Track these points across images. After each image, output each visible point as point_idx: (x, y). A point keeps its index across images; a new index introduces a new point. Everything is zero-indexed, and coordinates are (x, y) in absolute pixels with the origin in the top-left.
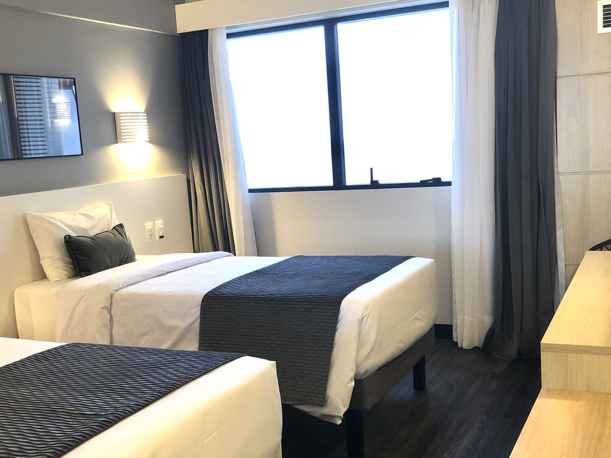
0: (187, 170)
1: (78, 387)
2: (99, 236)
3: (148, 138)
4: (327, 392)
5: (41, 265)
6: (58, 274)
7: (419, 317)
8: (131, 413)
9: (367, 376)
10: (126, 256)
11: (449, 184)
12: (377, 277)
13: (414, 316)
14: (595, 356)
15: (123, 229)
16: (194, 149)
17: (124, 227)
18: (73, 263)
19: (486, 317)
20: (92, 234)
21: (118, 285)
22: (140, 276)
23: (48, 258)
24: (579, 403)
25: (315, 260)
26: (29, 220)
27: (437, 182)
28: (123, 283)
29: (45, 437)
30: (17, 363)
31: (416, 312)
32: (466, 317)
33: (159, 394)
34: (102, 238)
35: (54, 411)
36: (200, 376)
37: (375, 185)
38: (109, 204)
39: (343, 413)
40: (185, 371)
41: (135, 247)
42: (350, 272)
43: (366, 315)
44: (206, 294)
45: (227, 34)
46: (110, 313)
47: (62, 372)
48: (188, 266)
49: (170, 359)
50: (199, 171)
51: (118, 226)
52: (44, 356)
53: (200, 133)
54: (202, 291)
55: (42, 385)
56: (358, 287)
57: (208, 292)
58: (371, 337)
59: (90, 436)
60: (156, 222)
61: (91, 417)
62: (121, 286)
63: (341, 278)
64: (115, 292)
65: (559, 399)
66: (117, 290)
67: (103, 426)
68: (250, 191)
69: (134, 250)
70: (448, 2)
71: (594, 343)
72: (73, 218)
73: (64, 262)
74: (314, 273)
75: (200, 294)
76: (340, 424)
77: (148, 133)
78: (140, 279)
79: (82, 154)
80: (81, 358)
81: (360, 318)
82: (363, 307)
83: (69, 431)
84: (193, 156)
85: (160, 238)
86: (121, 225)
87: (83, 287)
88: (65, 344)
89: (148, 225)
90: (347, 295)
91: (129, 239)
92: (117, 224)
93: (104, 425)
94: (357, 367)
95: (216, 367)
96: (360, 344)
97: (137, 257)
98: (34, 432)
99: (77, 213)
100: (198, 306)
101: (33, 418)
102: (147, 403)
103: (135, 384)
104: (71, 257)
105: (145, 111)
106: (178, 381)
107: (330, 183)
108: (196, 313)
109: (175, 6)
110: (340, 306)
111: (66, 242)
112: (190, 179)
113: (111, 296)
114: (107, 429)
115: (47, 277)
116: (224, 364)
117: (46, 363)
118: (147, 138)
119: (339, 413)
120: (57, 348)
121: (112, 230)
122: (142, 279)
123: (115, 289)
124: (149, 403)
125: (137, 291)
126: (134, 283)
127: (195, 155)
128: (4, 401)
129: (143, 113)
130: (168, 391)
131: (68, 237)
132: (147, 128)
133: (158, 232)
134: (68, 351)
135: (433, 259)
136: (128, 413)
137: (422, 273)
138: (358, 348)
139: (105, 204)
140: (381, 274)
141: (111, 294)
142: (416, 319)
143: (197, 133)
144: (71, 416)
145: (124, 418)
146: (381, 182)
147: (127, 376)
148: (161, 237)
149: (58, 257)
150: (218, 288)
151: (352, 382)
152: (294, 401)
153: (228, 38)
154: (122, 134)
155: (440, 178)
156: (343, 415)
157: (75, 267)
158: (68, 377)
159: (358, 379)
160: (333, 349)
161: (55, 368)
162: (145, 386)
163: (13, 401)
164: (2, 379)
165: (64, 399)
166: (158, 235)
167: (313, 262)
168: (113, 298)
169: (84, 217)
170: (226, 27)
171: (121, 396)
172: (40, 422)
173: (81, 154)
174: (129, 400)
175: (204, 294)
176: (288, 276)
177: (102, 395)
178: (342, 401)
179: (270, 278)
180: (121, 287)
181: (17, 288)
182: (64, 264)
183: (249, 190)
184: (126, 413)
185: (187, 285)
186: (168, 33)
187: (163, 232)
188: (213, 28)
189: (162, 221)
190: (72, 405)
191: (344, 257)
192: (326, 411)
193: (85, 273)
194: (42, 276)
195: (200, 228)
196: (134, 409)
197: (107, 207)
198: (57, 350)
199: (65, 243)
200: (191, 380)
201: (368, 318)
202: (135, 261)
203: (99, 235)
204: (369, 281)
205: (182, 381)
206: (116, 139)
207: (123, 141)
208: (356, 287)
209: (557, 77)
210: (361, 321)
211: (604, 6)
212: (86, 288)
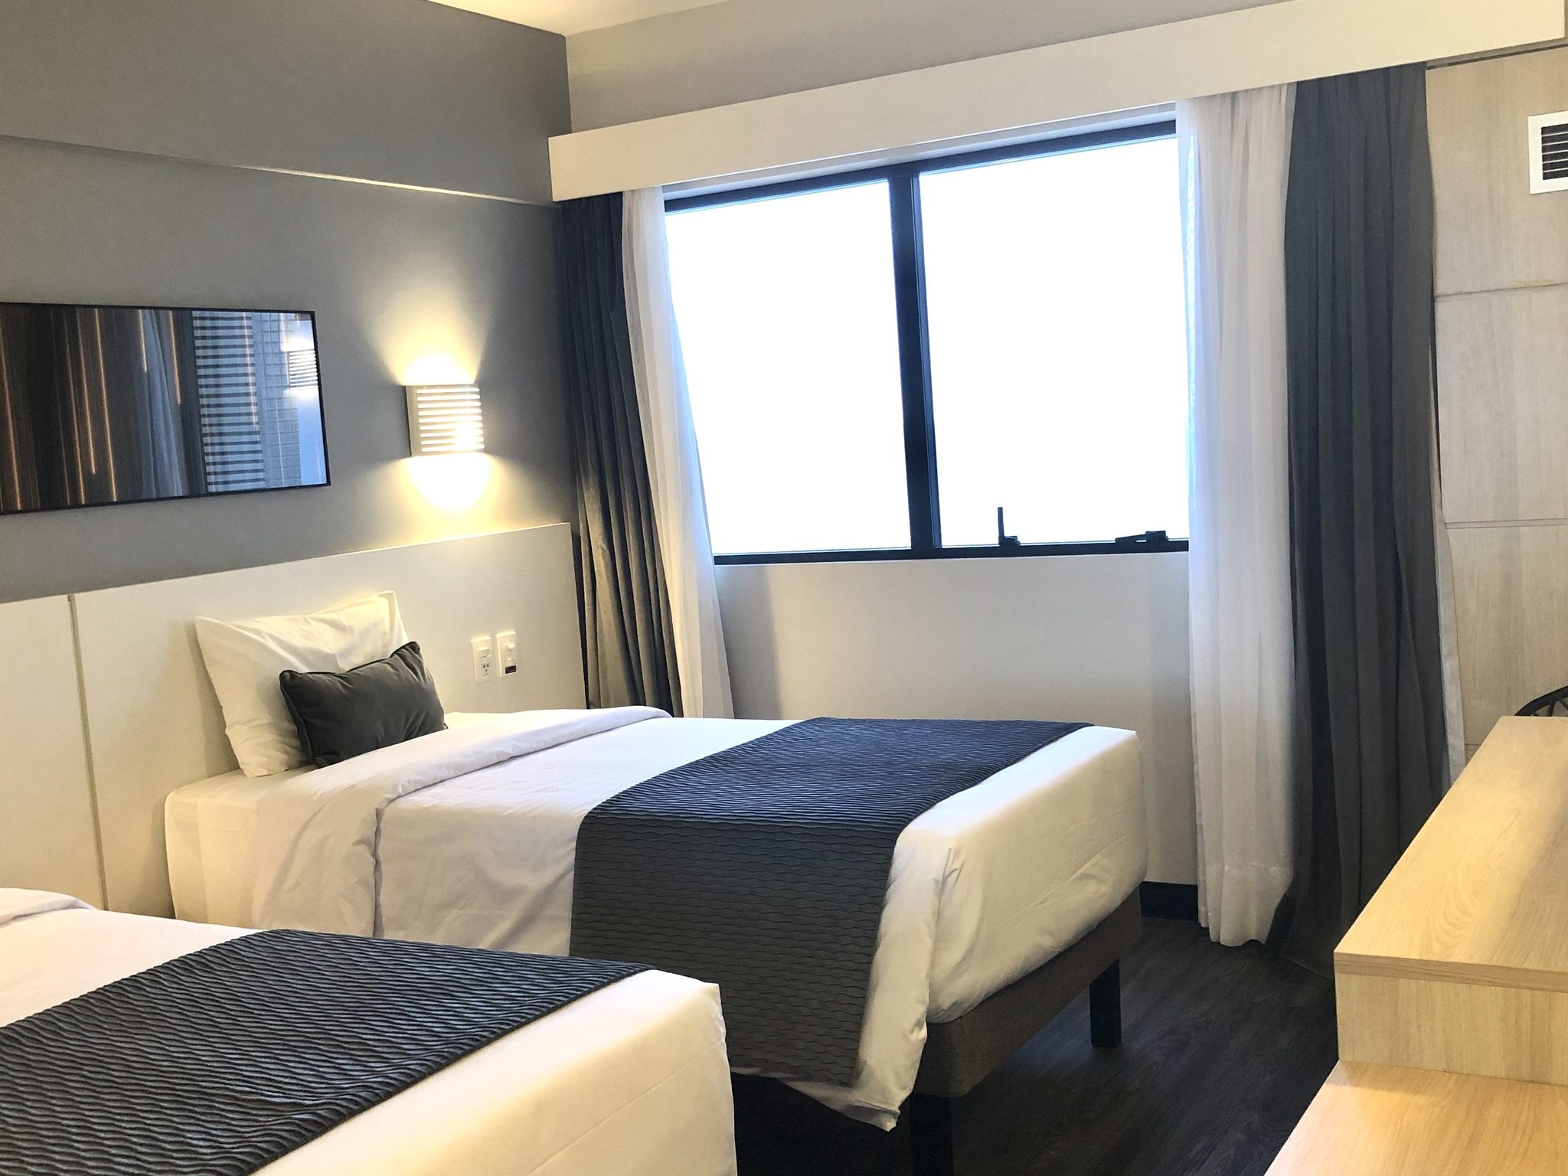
0: (572, 513)
1: (266, 1036)
2: (359, 673)
3: (481, 442)
4: (860, 1052)
5: (227, 737)
6: (265, 759)
7: (1095, 871)
8: (370, 1104)
9: (958, 1016)
10: (422, 718)
11: (1182, 546)
12: (989, 776)
13: (1082, 870)
14: (1462, 988)
15: (417, 656)
16: (590, 464)
17: (419, 649)
18: (299, 735)
19: (1274, 868)
20: (345, 666)
21: (396, 787)
22: (447, 766)
23: (242, 724)
24: (1421, 1100)
25: (854, 730)
26: (201, 634)
27: (1156, 542)
28: (405, 783)
29: (175, 1155)
30: (142, 978)
31: (1086, 860)
32: (1226, 868)
33: (438, 1060)
34: (367, 678)
35: (204, 1094)
36: (536, 1018)
37: (1008, 547)
38: (389, 597)
39: (898, 1104)
40: (507, 1004)
41: (443, 694)
42: (927, 761)
43: (956, 869)
44: (590, 813)
45: (665, 202)
46: (375, 854)
47: (236, 999)
48: (561, 741)
49: (478, 973)
50: (600, 515)
51: (407, 647)
52: (203, 960)
53: (603, 429)
54: (583, 805)
55: (189, 1030)
56: (941, 800)
57: (595, 809)
58: (967, 922)
59: (271, 1156)
60: (499, 636)
61: (282, 1109)
62: (400, 790)
63: (905, 777)
64: (387, 805)
65: (1376, 1088)
66: (392, 801)
67: (303, 1132)
68: (719, 560)
69: (441, 702)
70: (1174, 121)
71: (1459, 956)
72: (303, 630)
73: (281, 733)
74: (844, 764)
75: (575, 812)
76: (892, 1130)
77: (482, 432)
78: (445, 774)
79: (328, 483)
80: (285, 966)
81: (940, 878)
82: (947, 850)
83: (227, 1142)
84: (587, 481)
85: (507, 673)
86: (413, 645)
87: (315, 794)
88: (253, 934)
89: (480, 642)
90: (911, 820)
91: (429, 679)
92: (406, 641)
93: (305, 1129)
94: (933, 994)
95: (578, 997)
96: (940, 938)
97: (448, 718)
98: (154, 1142)
99: (310, 618)
100: (570, 841)
101: (156, 1107)
102: (408, 1081)
103: (390, 1034)
104: (295, 721)
105: (476, 381)
106: (484, 1028)
107: (905, 542)
108: (566, 856)
109: (549, 139)
110: (894, 848)
111: (285, 687)
112: (581, 535)
113: (379, 814)
114: (312, 1139)
115: (241, 767)
116: (597, 989)
117: (205, 977)
118: (478, 443)
119: (886, 1103)
120: (235, 941)
121: (391, 657)
122: (452, 774)
123: (387, 799)
124: (412, 1079)
125: (436, 802)
126: (431, 783)
127: (591, 479)
128: (102, 1067)
129: (471, 386)
130: (459, 1052)
131: (288, 674)
132: (480, 421)
133: (502, 659)
134: (259, 949)
135: (1134, 732)
136: (364, 1103)
137: (1104, 767)
138: (934, 949)
139: (380, 596)
140: (1000, 770)
141: (377, 810)
142: (1087, 877)
143: (595, 429)
144: (239, 1105)
145: (352, 1114)
146: (1024, 540)
147: (376, 1013)
148: (510, 670)
149: (266, 721)
150: (619, 797)
151: (921, 1028)
152: (785, 1072)
153: (667, 210)
154: (423, 435)
155: (1164, 532)
156: (900, 1108)
157: (303, 743)
158: (249, 1013)
159: (939, 1020)
160: (876, 950)
161: (221, 990)
162: (413, 1040)
163: (120, 1068)
164: (104, 1013)
165: (231, 1065)
166: (502, 664)
167: (849, 734)
168: (381, 820)
169: (327, 628)
170: (663, 186)
171: (357, 1061)
172: (170, 1118)
173: (325, 482)
174: (372, 1072)
175: (586, 812)
176: (782, 772)
177: (315, 1057)
178: (896, 1074)
179: (740, 774)
180: (403, 794)
181: (171, 792)
182: (280, 738)
183: (715, 557)
184: (357, 1103)
185: (550, 789)
186: (532, 203)
187: (515, 658)
188: (634, 188)
189: (513, 633)
190: (246, 1080)
191: (922, 723)
192: (858, 1097)
193: (326, 759)
194: (228, 763)
195: (602, 647)
196: (377, 1094)
197: (385, 602)
198: (234, 947)
199: (283, 690)
200: (514, 1027)
201: (958, 877)
202: (442, 729)
203: (360, 669)
204: (971, 786)
205: (495, 1030)
206: (407, 446)
207: (424, 450)
208: (935, 801)
209: (1435, 295)
210: (942, 885)
211: (1544, 130)
212: (322, 795)
